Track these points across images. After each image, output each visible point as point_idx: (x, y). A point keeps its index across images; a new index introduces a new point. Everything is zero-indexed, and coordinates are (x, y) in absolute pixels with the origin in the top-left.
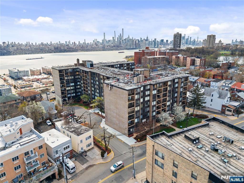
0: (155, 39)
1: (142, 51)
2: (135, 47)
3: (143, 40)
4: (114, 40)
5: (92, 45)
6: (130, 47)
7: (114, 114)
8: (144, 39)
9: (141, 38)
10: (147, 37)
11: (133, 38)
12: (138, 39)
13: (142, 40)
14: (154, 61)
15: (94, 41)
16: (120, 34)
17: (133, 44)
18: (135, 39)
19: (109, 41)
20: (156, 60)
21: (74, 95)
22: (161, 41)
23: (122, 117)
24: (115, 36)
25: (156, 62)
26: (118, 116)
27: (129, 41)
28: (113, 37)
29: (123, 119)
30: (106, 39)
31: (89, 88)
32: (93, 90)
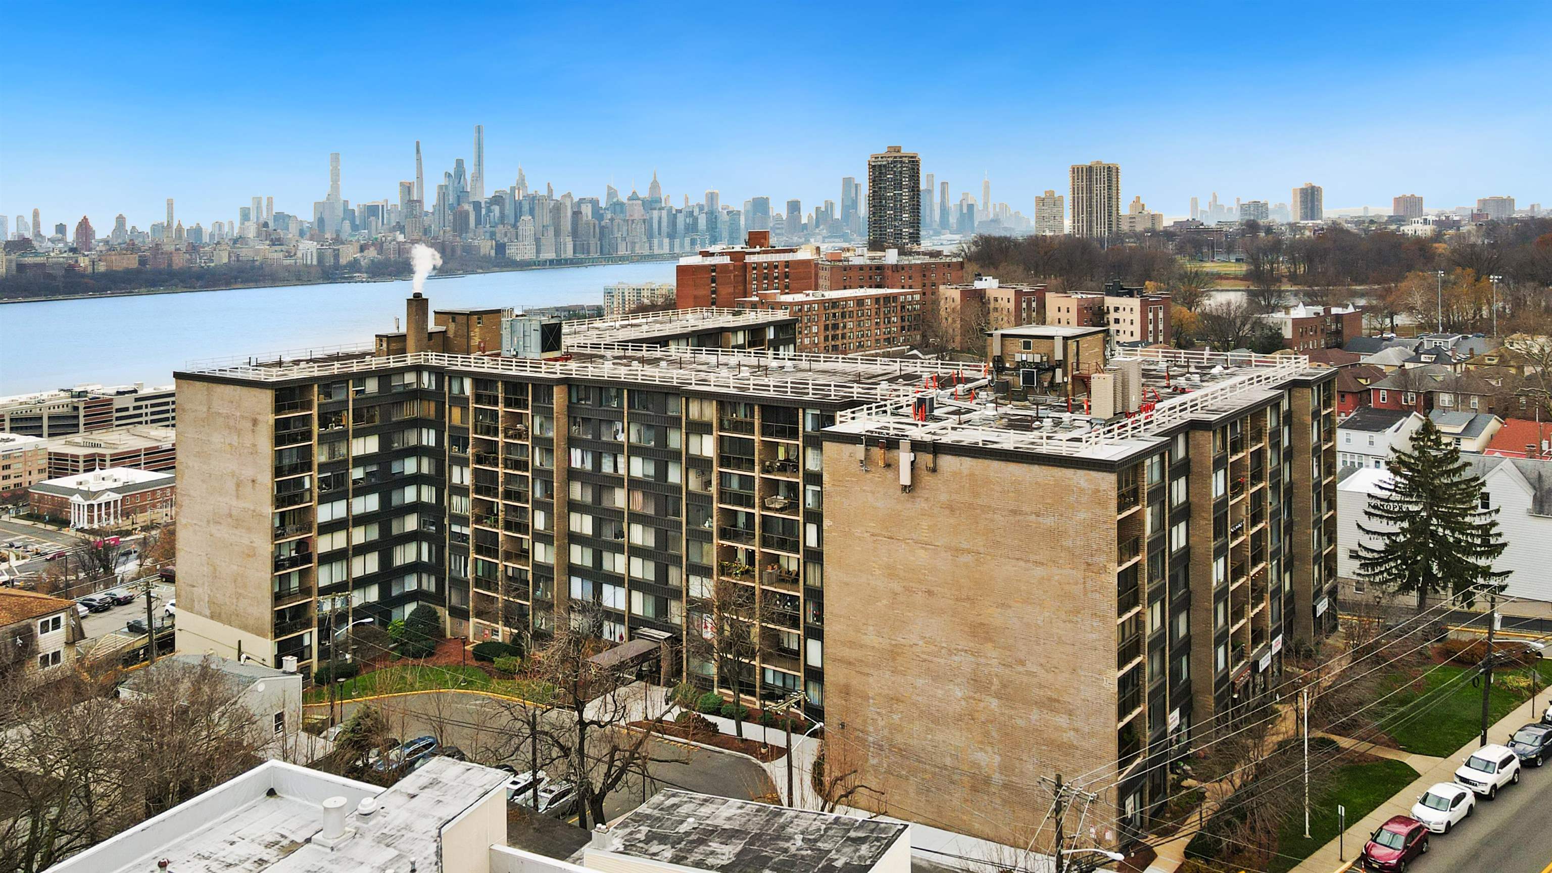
0: (712, 197)
1: (726, 260)
2: (570, 247)
3: (625, 200)
4: (411, 201)
5: (235, 241)
6: (538, 252)
7: (940, 693)
8: (634, 197)
9: (609, 188)
10: (655, 186)
11: (550, 190)
12: (588, 196)
13: (622, 204)
14: (826, 328)
15: (245, 215)
16: (460, 163)
17: (557, 233)
18: (569, 195)
19: (373, 210)
20: (843, 315)
21: (373, 594)
22: (749, 207)
23: (1051, 704)
24: (420, 177)
25: (839, 332)
26: (998, 696)
27: (526, 207)
28: (402, 184)
29: (1062, 720)
30: (343, 197)
31: (539, 521)
32: (575, 538)
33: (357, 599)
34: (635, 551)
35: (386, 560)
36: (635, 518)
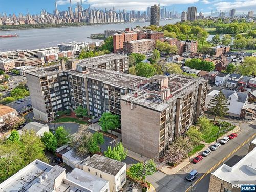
7: (137, 136)
21: (61, 106)
26: (144, 138)
29: (152, 143)
31: (84, 98)
32: (89, 101)
33: (59, 107)
34: (98, 104)
35: (62, 101)
36: (98, 100)
